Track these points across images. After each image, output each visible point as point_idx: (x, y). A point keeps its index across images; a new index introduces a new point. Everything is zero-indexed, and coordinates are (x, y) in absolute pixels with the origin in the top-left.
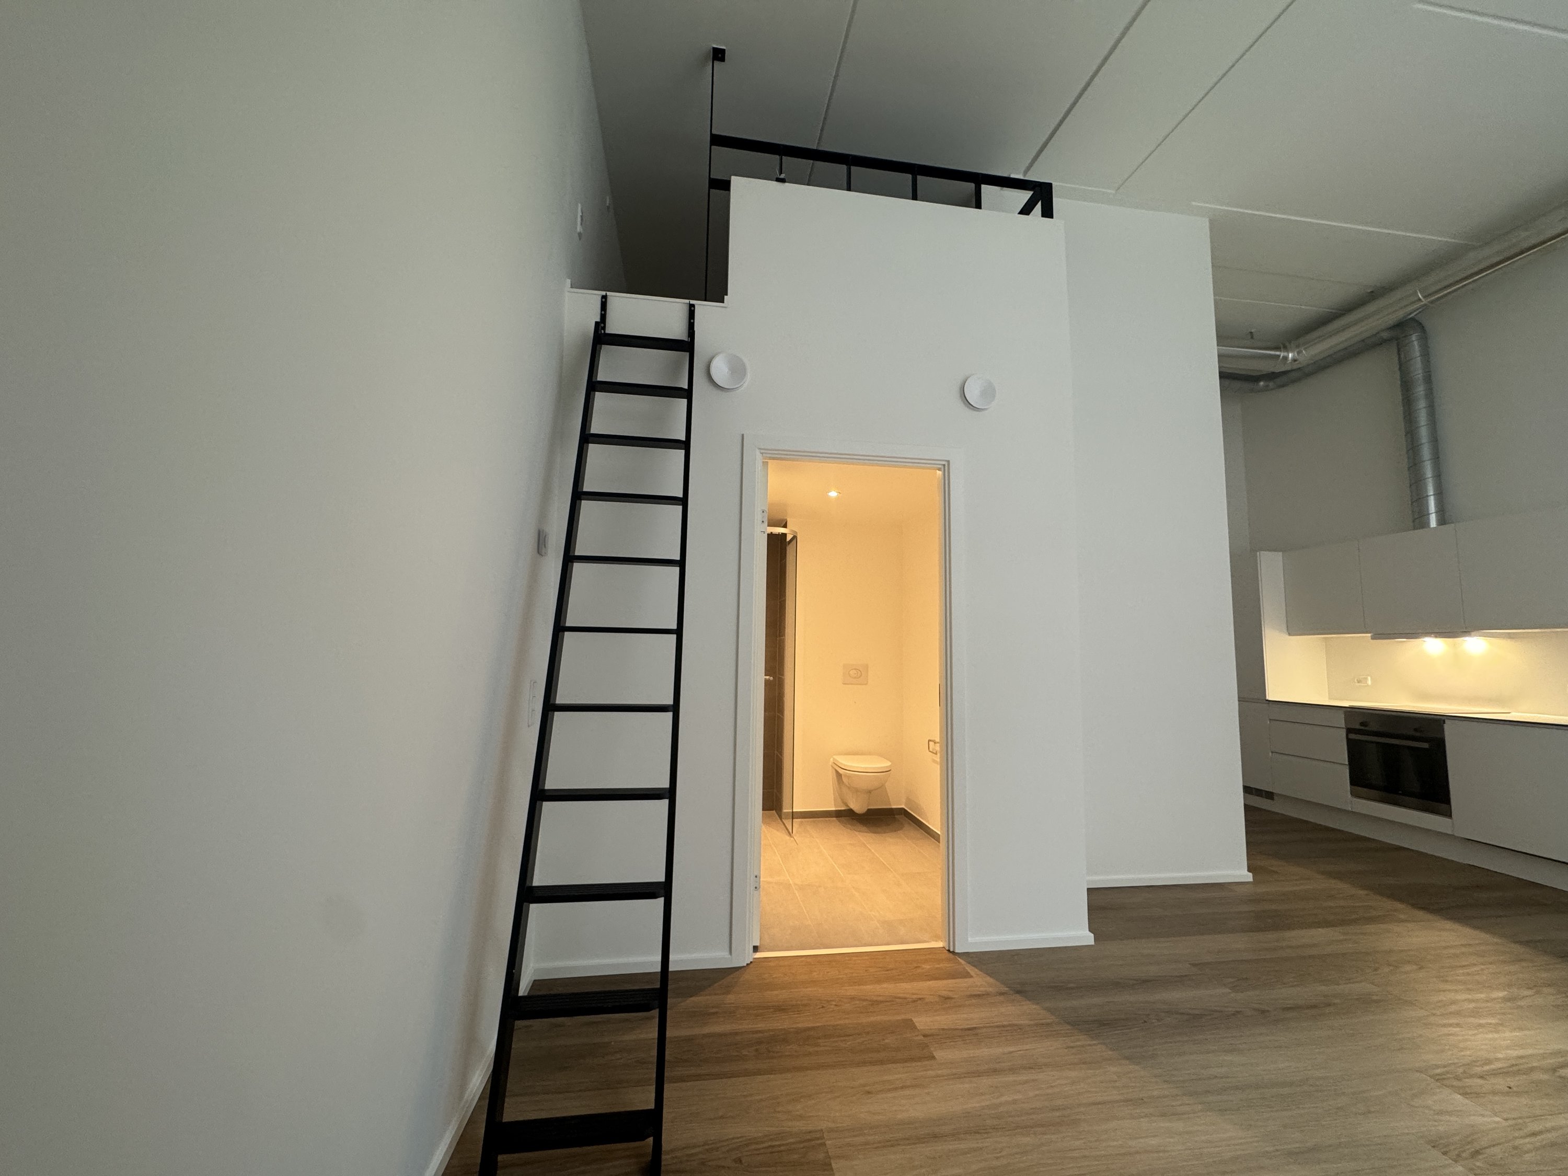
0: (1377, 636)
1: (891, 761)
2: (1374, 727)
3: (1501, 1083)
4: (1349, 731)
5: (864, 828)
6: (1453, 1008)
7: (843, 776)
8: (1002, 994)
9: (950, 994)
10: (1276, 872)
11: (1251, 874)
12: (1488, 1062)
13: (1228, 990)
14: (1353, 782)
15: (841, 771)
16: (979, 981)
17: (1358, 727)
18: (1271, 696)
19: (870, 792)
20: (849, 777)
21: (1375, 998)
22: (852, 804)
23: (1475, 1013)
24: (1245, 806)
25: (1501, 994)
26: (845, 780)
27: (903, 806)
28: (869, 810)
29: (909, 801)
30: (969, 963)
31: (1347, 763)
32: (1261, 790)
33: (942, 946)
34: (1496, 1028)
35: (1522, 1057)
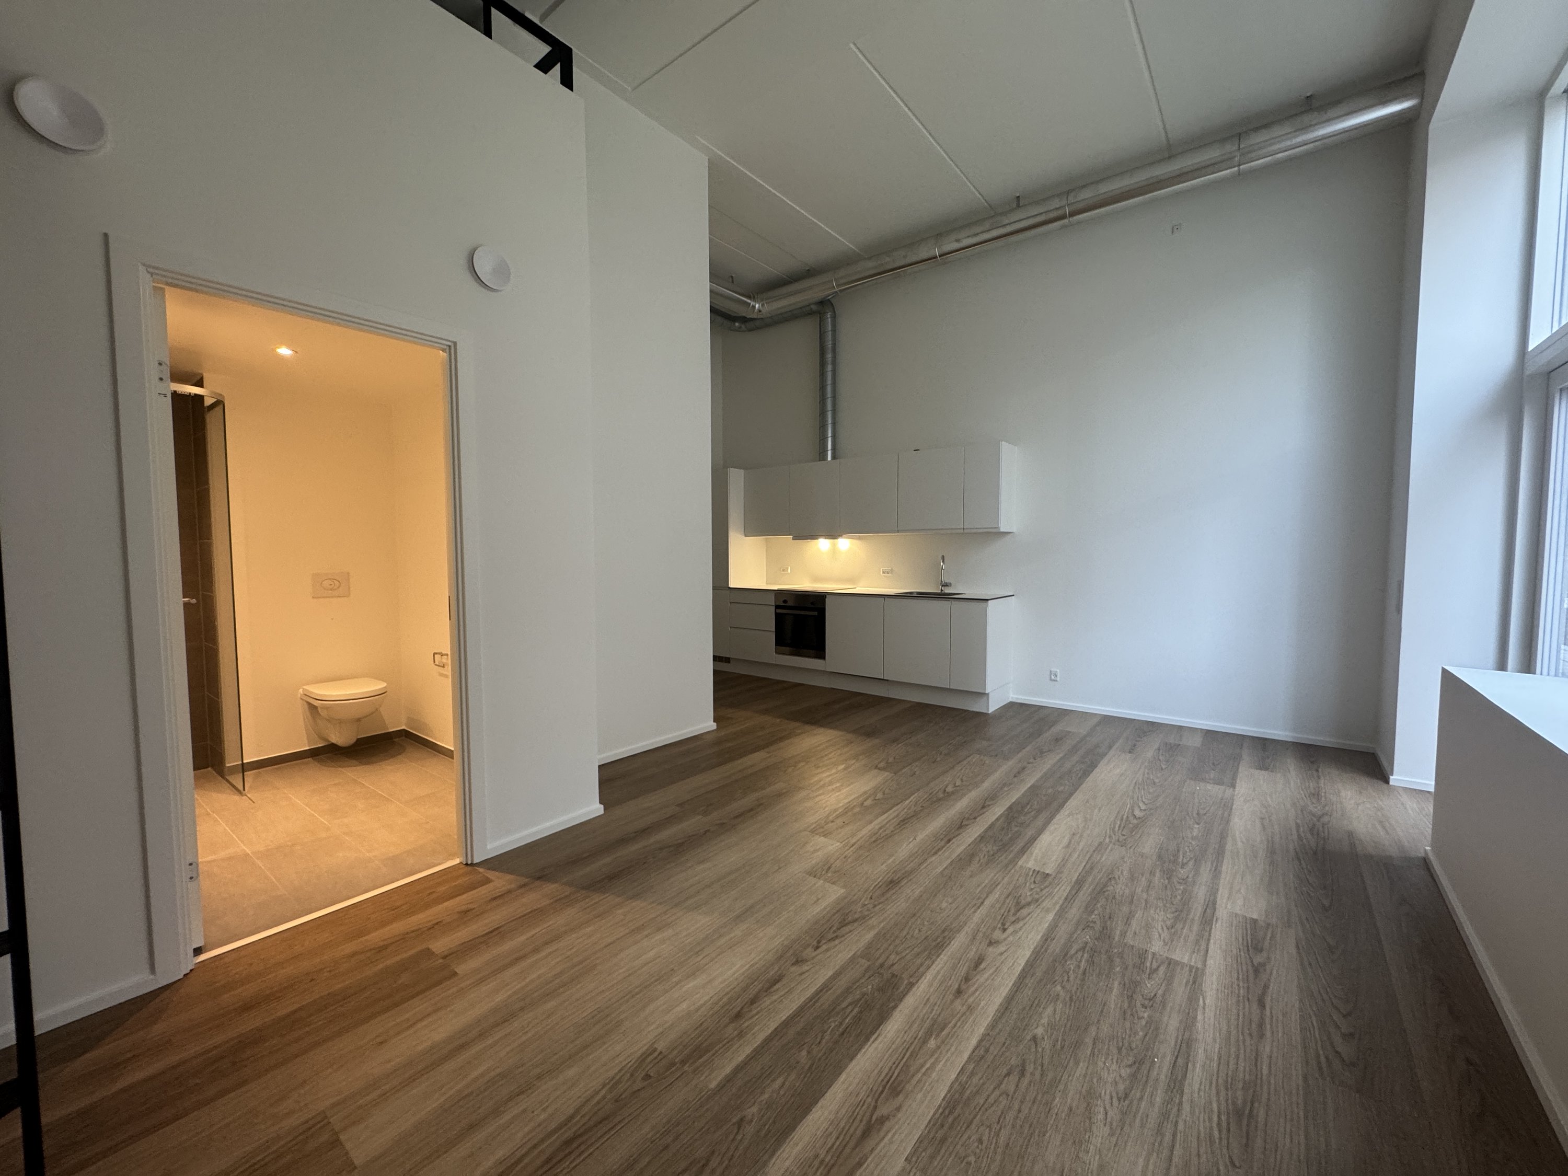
0: (796, 538)
1: (385, 682)
2: (790, 603)
3: (839, 822)
4: (777, 607)
5: (354, 762)
6: (822, 783)
7: (319, 708)
8: (524, 885)
9: (471, 906)
10: (732, 718)
11: (715, 724)
12: (836, 810)
13: (701, 817)
14: (777, 643)
15: (316, 703)
16: (500, 882)
17: (782, 604)
18: (732, 585)
19: (359, 720)
20: (327, 708)
21: (784, 791)
22: (333, 737)
23: (831, 783)
24: (714, 671)
25: (843, 766)
26: (323, 713)
27: (403, 727)
28: (358, 740)
29: (410, 720)
30: (489, 869)
31: (774, 630)
32: (722, 657)
33: (459, 862)
34: (839, 789)
35: (849, 802)
